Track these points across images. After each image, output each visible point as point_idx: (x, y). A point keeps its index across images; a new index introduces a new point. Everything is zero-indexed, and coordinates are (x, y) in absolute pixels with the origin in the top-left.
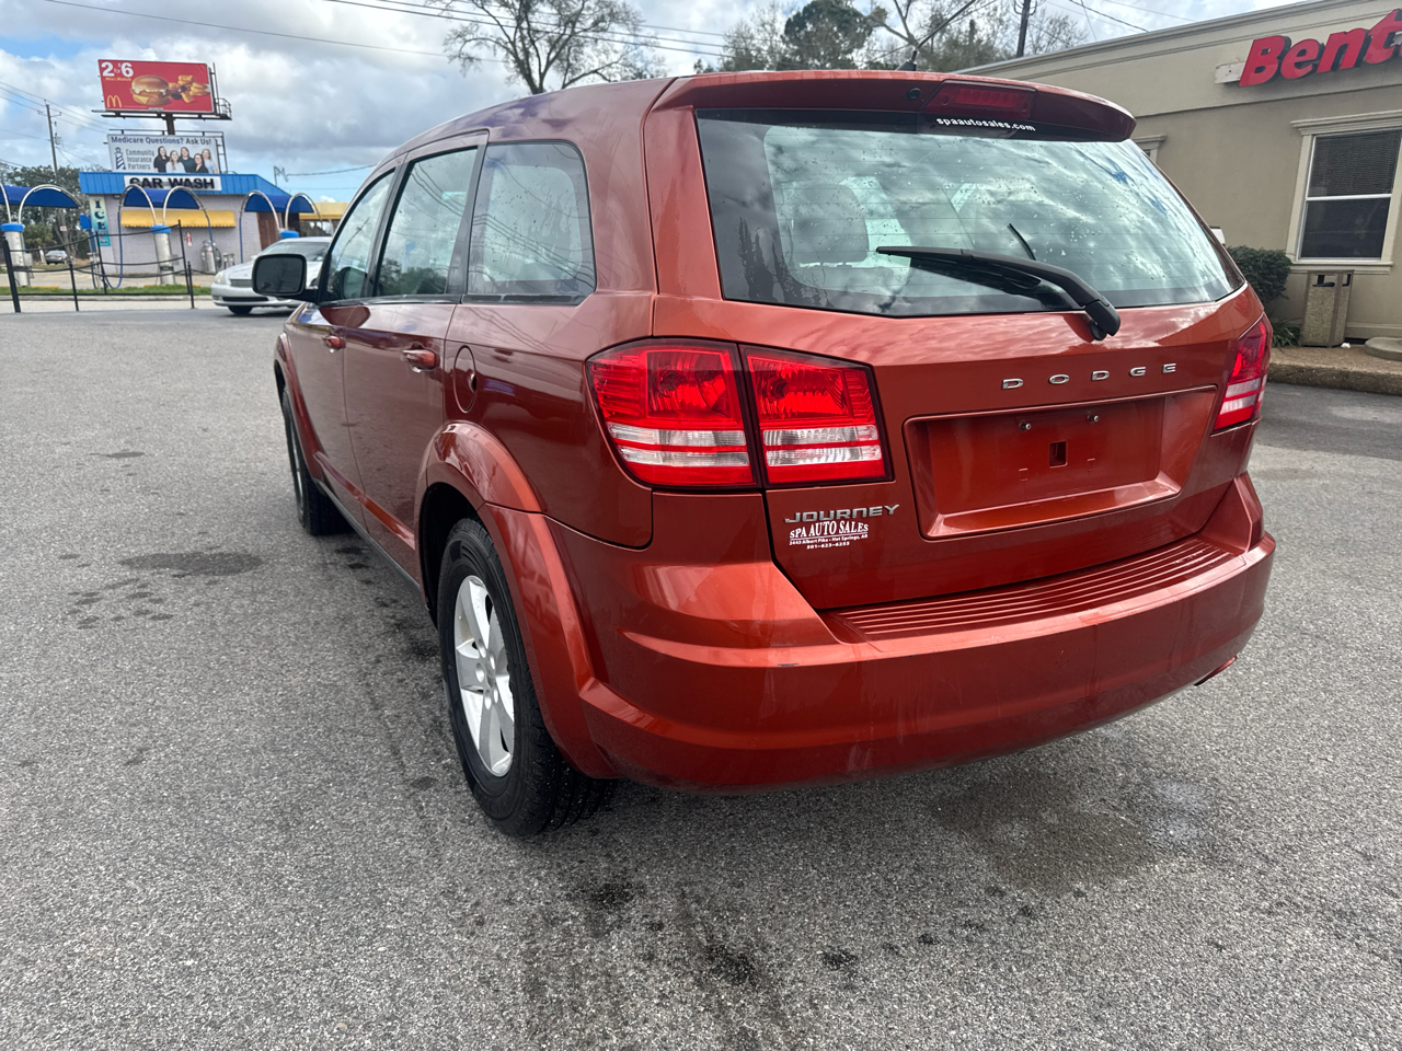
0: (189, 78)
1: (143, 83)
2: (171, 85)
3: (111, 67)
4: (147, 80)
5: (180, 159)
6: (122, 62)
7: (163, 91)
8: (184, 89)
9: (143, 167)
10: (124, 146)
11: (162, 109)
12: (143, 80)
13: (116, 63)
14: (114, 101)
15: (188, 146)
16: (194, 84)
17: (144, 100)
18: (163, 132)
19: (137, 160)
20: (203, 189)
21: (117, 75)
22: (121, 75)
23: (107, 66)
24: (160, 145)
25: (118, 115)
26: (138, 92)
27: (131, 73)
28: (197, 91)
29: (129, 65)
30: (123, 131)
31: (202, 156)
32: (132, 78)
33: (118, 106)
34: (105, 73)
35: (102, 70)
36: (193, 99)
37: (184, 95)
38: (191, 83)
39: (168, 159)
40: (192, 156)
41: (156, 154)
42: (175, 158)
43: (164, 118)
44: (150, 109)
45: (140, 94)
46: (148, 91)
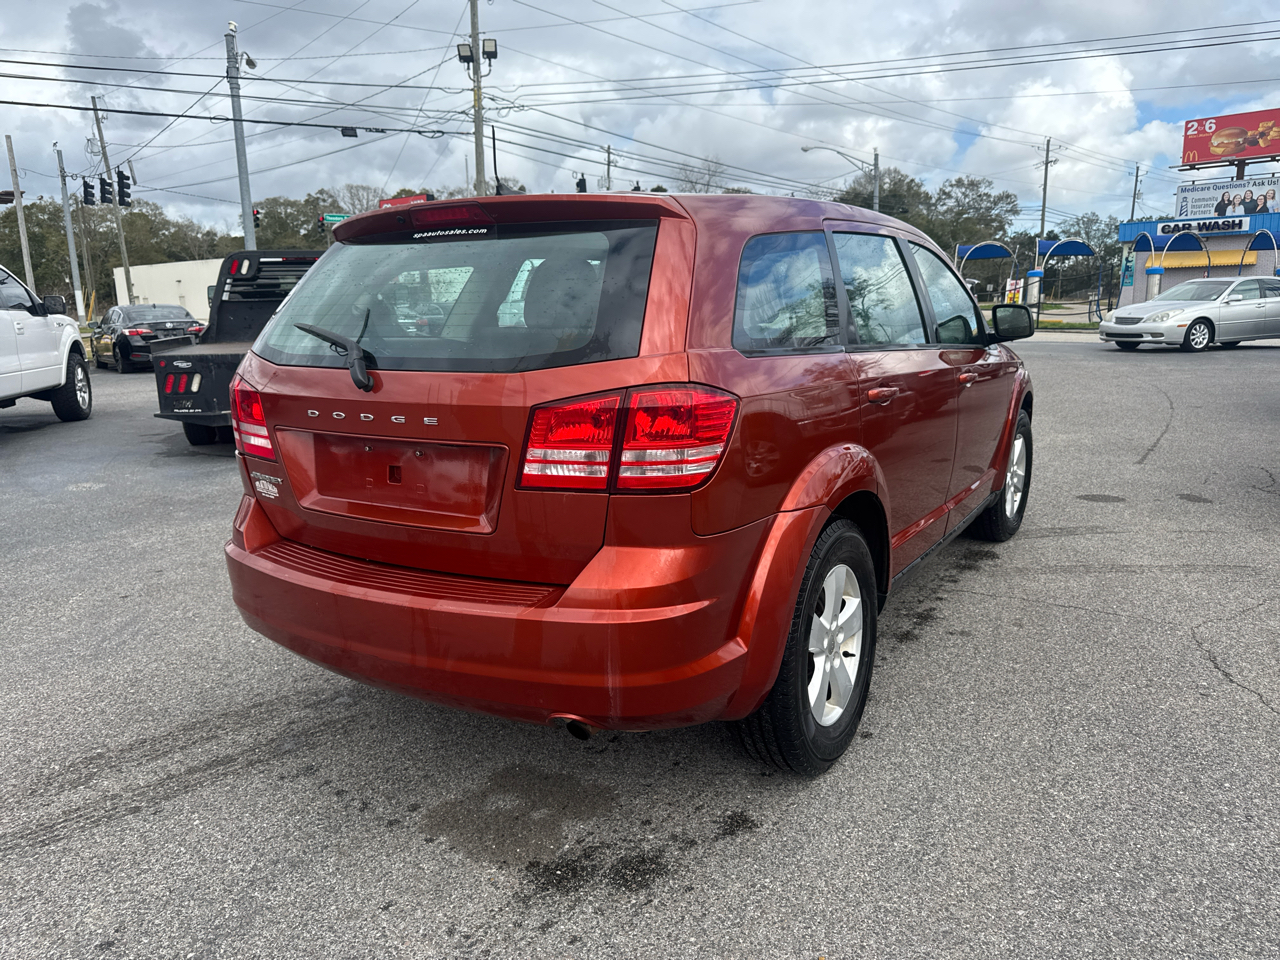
0: (1270, 124)
1: (1221, 136)
2: (1250, 133)
3: (1196, 124)
4: (1227, 132)
5: (1243, 202)
6: (1207, 120)
7: (1240, 140)
8: (1262, 135)
9: (1204, 212)
10: (1190, 196)
11: (1234, 158)
12: (1223, 133)
13: (1201, 122)
14: (1191, 155)
15: (1254, 189)
16: (1274, 129)
17: (1219, 151)
18: (1232, 178)
19: (1200, 207)
20: (1231, 230)
21: (1199, 132)
22: (1204, 132)
23: (1193, 126)
24: (1225, 190)
25: (1193, 167)
26: (1216, 144)
27: (1214, 127)
28: (1276, 134)
29: (1214, 121)
30: (1194, 182)
31: (1265, 197)
32: (1213, 133)
33: (1194, 160)
34: (1190, 133)
35: (1187, 129)
36: (1270, 143)
37: (1261, 141)
38: (1271, 128)
39: (1230, 202)
40: (1255, 198)
41: (1220, 200)
42: (1237, 201)
43: (1236, 165)
44: (1223, 159)
45: (1217, 146)
46: (1226, 142)
